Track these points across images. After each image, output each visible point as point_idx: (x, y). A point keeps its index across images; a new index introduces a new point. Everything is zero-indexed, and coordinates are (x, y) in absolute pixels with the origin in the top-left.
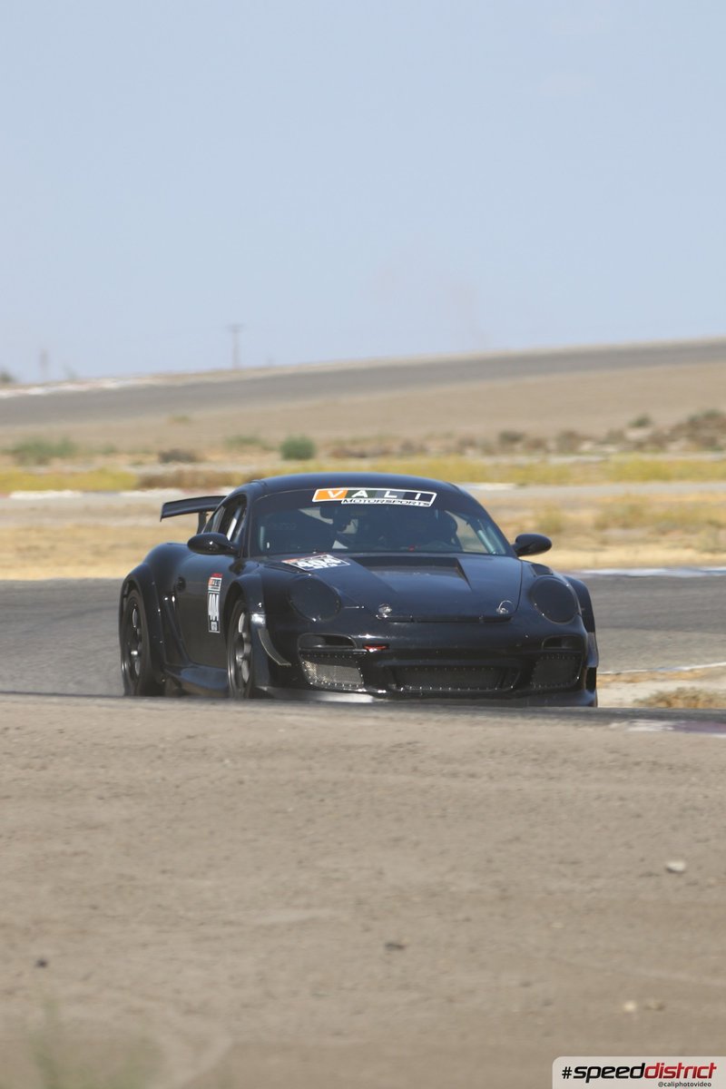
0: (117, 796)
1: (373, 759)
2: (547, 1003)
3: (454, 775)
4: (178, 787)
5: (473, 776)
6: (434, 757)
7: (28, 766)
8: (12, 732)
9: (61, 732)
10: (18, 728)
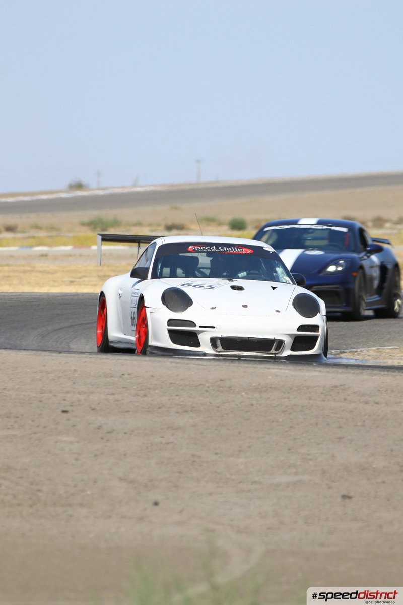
0: (186, 412)
1: (322, 393)
3: (367, 403)
4: (218, 407)
5: (377, 403)
6: (355, 393)
7: (136, 395)
8: (126, 376)
9: (152, 376)
10: (129, 374)
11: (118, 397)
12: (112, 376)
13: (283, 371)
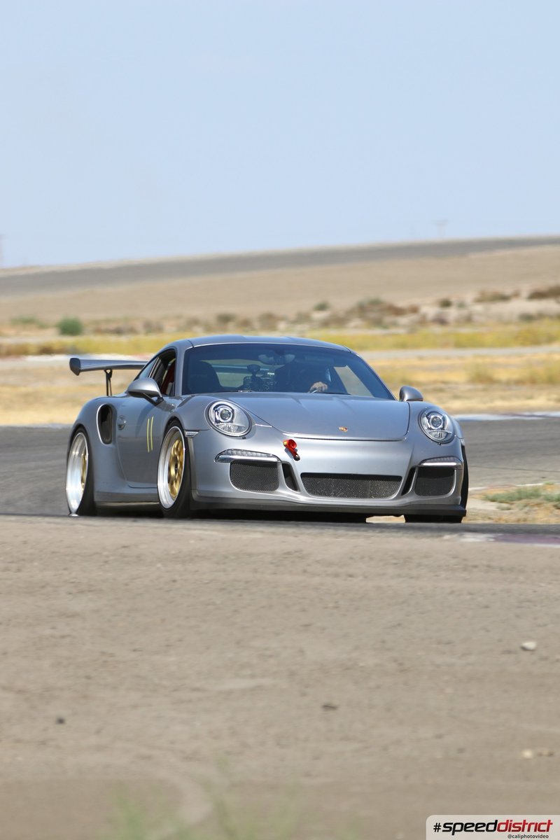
0: (82, 592)
1: (272, 563)
2: (461, 751)
3: (336, 575)
4: (126, 585)
5: (351, 576)
6: (318, 562)
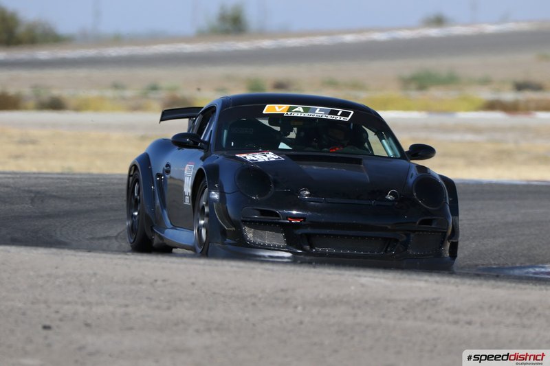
0: (209, 330)
1: (403, 309)
3: (456, 322)
4: (254, 325)
5: (469, 323)
6: (447, 309)
7: (158, 307)
8: (159, 283)
9: (193, 284)
10: (164, 281)
11: (130, 310)
12: (141, 283)
13: (377, 280)
